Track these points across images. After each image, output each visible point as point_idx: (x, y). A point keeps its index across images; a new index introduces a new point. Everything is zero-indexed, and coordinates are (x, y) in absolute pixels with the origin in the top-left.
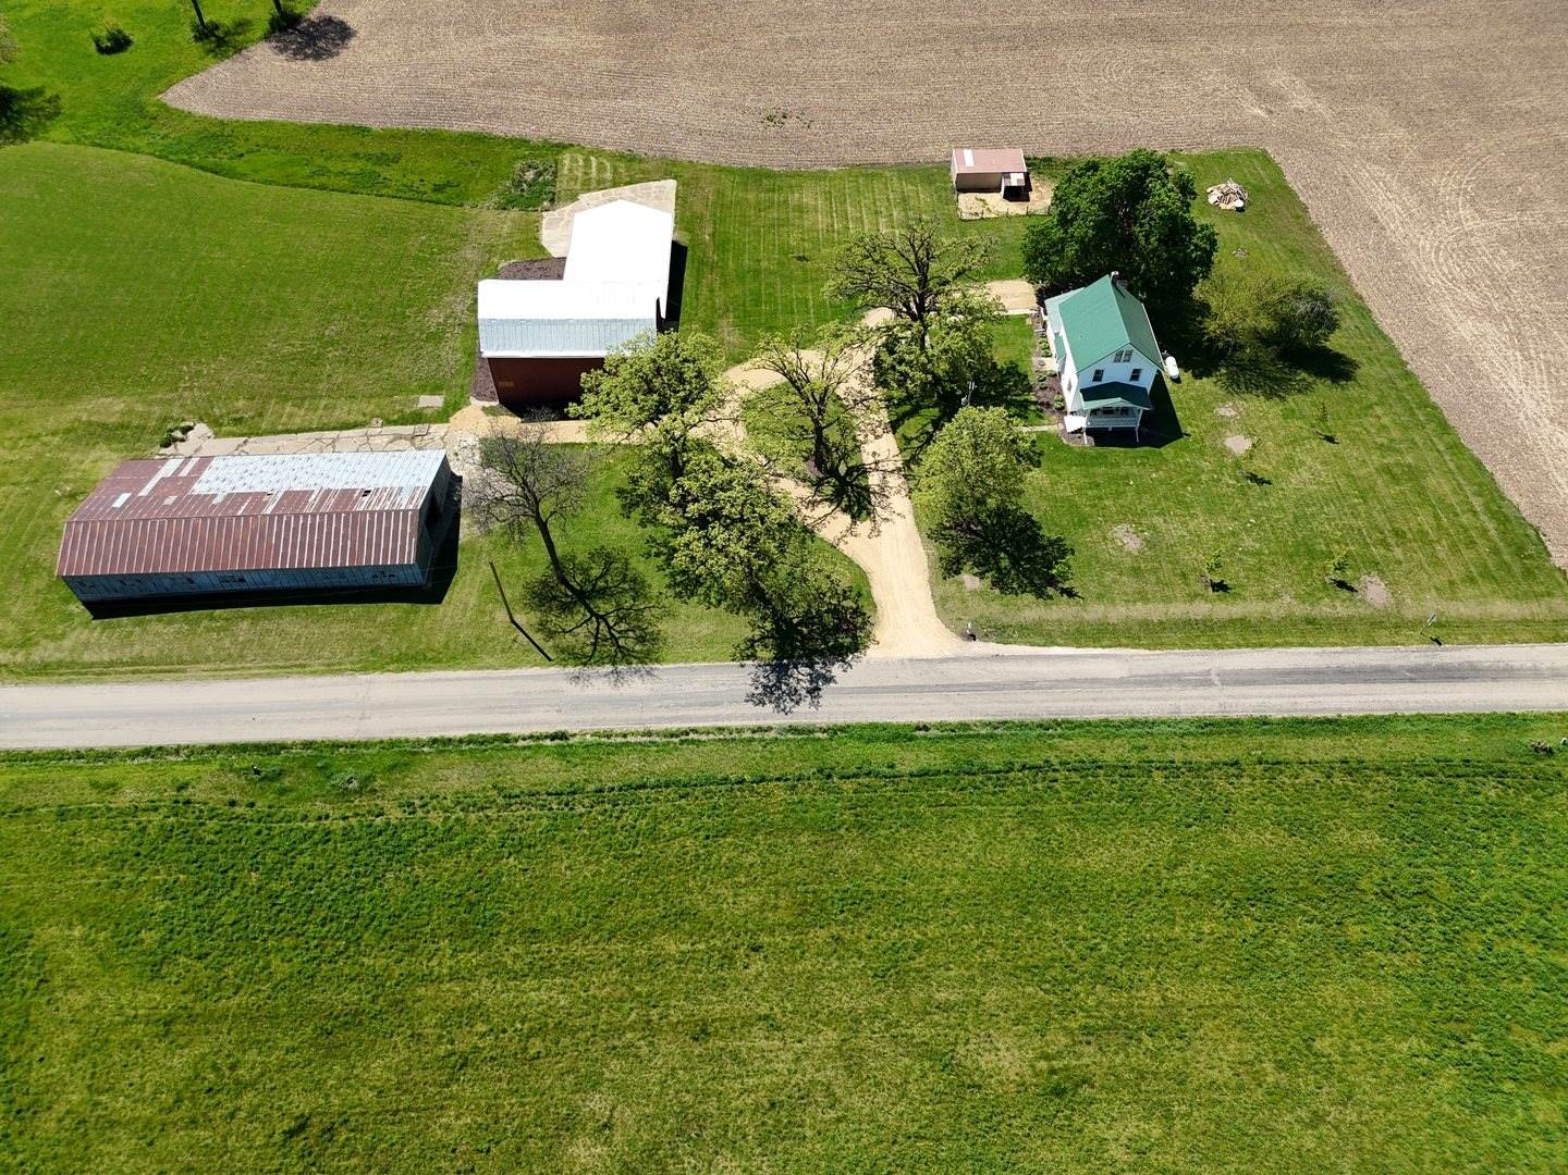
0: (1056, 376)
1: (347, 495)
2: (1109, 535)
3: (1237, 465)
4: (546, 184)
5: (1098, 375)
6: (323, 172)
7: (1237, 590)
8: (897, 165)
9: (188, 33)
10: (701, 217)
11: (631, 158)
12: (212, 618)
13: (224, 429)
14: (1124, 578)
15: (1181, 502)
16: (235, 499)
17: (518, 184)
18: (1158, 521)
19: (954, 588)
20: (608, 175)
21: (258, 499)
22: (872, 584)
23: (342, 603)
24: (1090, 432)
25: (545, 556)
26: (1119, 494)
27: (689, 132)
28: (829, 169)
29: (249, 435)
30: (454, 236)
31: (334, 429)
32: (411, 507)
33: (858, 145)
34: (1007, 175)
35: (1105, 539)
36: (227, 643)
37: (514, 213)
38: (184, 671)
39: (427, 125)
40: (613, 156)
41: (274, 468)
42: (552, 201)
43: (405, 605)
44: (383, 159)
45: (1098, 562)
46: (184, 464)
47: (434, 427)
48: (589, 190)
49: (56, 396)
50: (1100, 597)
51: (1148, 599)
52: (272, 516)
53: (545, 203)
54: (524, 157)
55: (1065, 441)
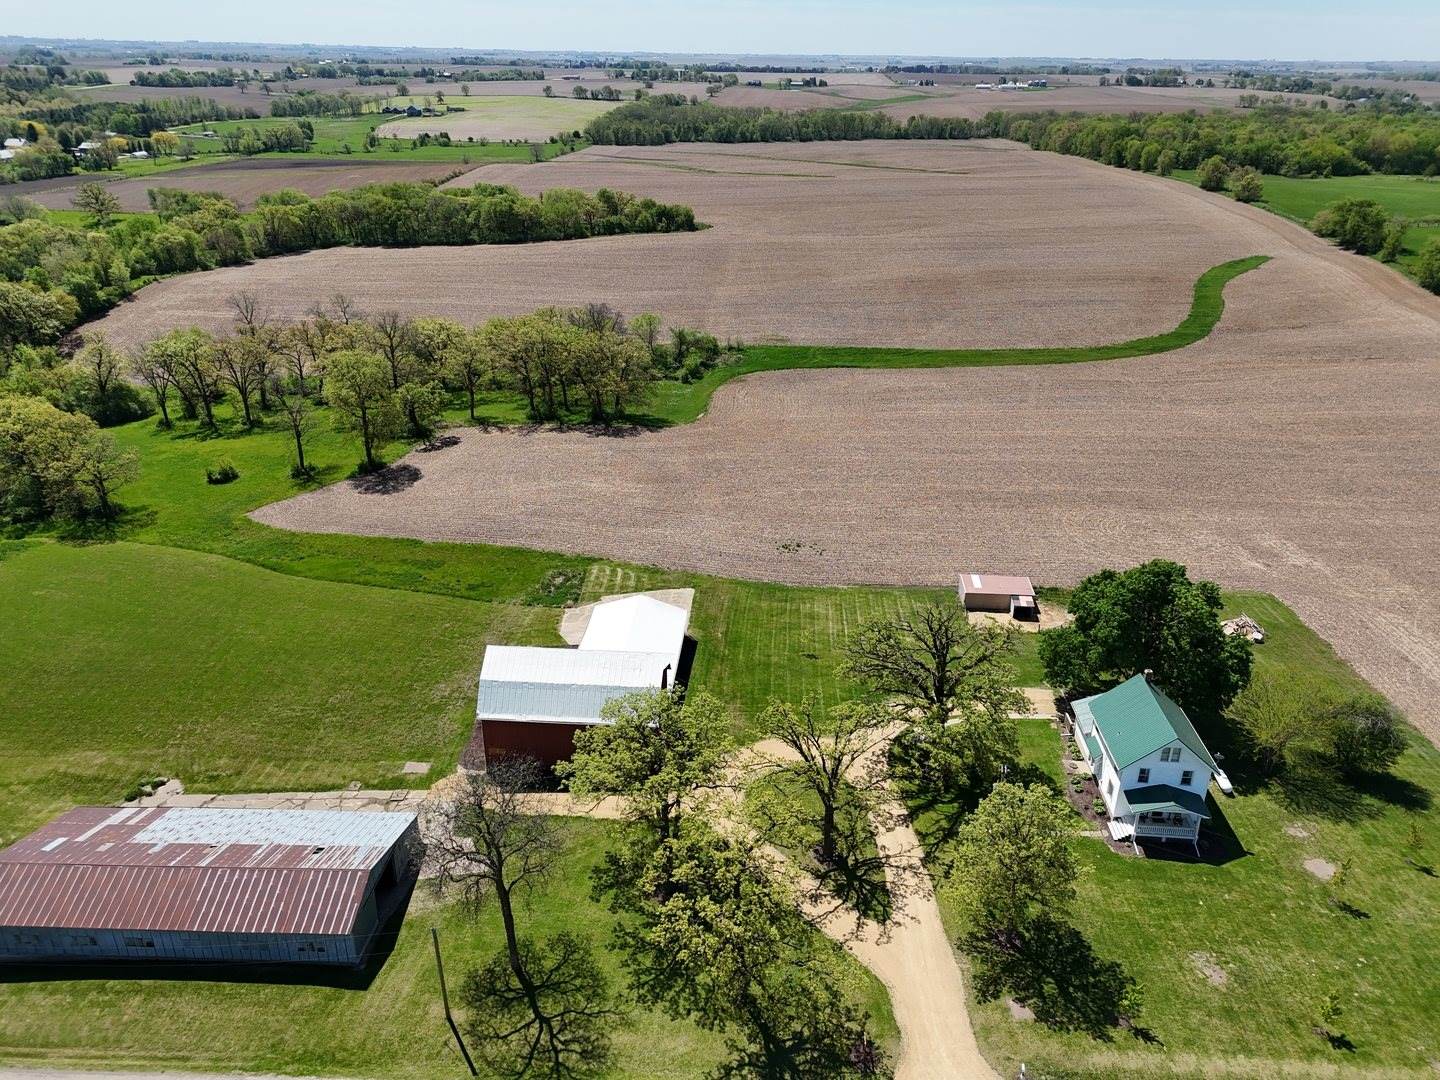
0: (1094, 779)
1: (297, 852)
2: (1185, 964)
3: (1325, 891)
4: (572, 587)
5: (1144, 775)
6: (371, 572)
7: (1367, 1049)
8: (905, 586)
9: (289, 471)
10: (715, 619)
11: (654, 571)
12: (102, 990)
13: (196, 785)
14: (1215, 1021)
15: (1266, 930)
16: (173, 849)
17: (546, 587)
18: (1242, 950)
19: (997, 1016)
20: (632, 583)
21: (199, 850)
22: (893, 1001)
23: (253, 981)
24: (1140, 840)
25: (502, 938)
26: (1188, 916)
27: (710, 553)
28: (840, 586)
29: (219, 793)
30: (477, 624)
31: (309, 790)
32: (362, 867)
33: (867, 570)
34: (1016, 597)
35: (1181, 968)
36: (108, 1021)
37: (538, 609)
38: (43, 1056)
39: (474, 540)
40: (638, 569)
41: (228, 821)
42: (576, 600)
43: (327, 990)
44: (429, 565)
45: (1178, 997)
46: (137, 813)
47: (413, 793)
48: (612, 593)
49: (44, 748)
50: (1188, 1043)
51: (1251, 1051)
52: (206, 869)
53: (569, 602)
54: (557, 567)
55: (1112, 849)
